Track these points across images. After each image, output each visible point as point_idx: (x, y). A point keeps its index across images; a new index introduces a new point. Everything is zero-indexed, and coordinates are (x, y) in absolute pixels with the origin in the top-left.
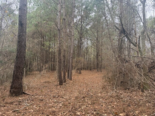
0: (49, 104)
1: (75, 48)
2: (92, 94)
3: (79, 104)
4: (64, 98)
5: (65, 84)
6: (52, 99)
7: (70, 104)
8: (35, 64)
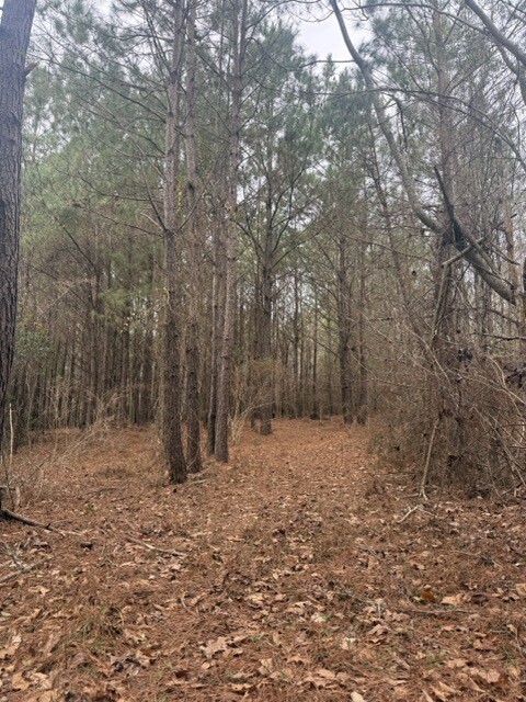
0: (120, 563)
1: (243, 317)
2: (321, 519)
3: (261, 558)
4: (191, 538)
5: (195, 479)
6: (135, 543)
7: (220, 560)
8: (59, 389)
